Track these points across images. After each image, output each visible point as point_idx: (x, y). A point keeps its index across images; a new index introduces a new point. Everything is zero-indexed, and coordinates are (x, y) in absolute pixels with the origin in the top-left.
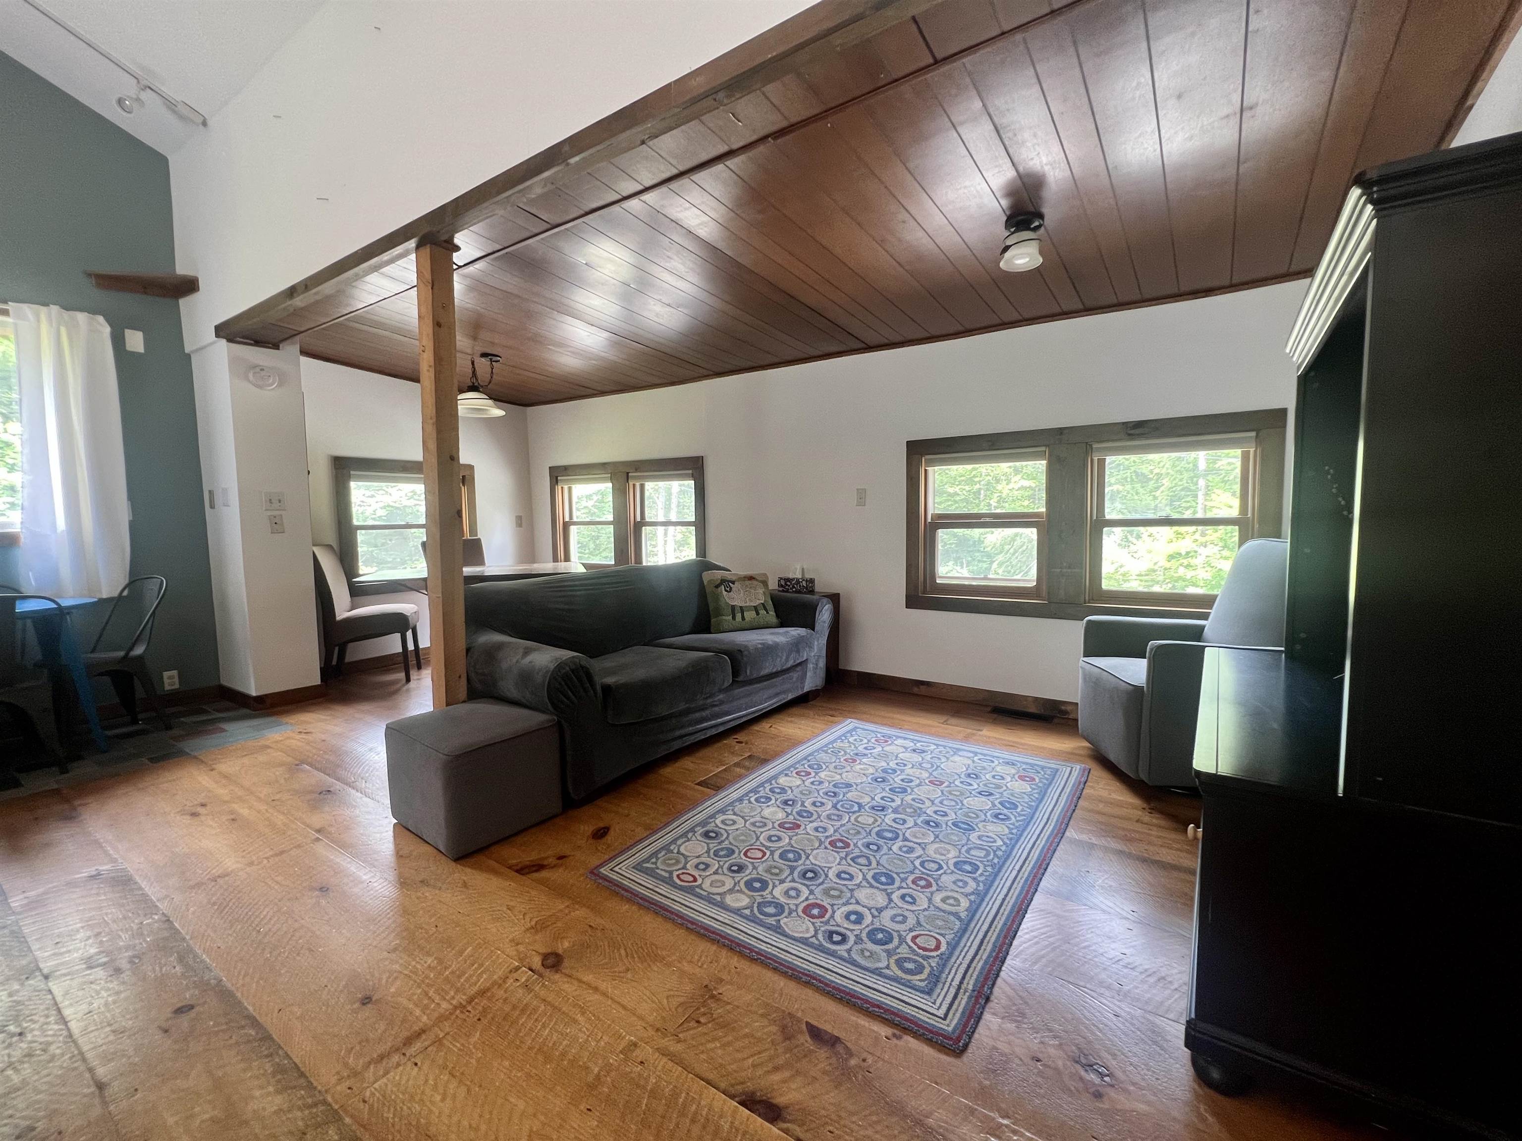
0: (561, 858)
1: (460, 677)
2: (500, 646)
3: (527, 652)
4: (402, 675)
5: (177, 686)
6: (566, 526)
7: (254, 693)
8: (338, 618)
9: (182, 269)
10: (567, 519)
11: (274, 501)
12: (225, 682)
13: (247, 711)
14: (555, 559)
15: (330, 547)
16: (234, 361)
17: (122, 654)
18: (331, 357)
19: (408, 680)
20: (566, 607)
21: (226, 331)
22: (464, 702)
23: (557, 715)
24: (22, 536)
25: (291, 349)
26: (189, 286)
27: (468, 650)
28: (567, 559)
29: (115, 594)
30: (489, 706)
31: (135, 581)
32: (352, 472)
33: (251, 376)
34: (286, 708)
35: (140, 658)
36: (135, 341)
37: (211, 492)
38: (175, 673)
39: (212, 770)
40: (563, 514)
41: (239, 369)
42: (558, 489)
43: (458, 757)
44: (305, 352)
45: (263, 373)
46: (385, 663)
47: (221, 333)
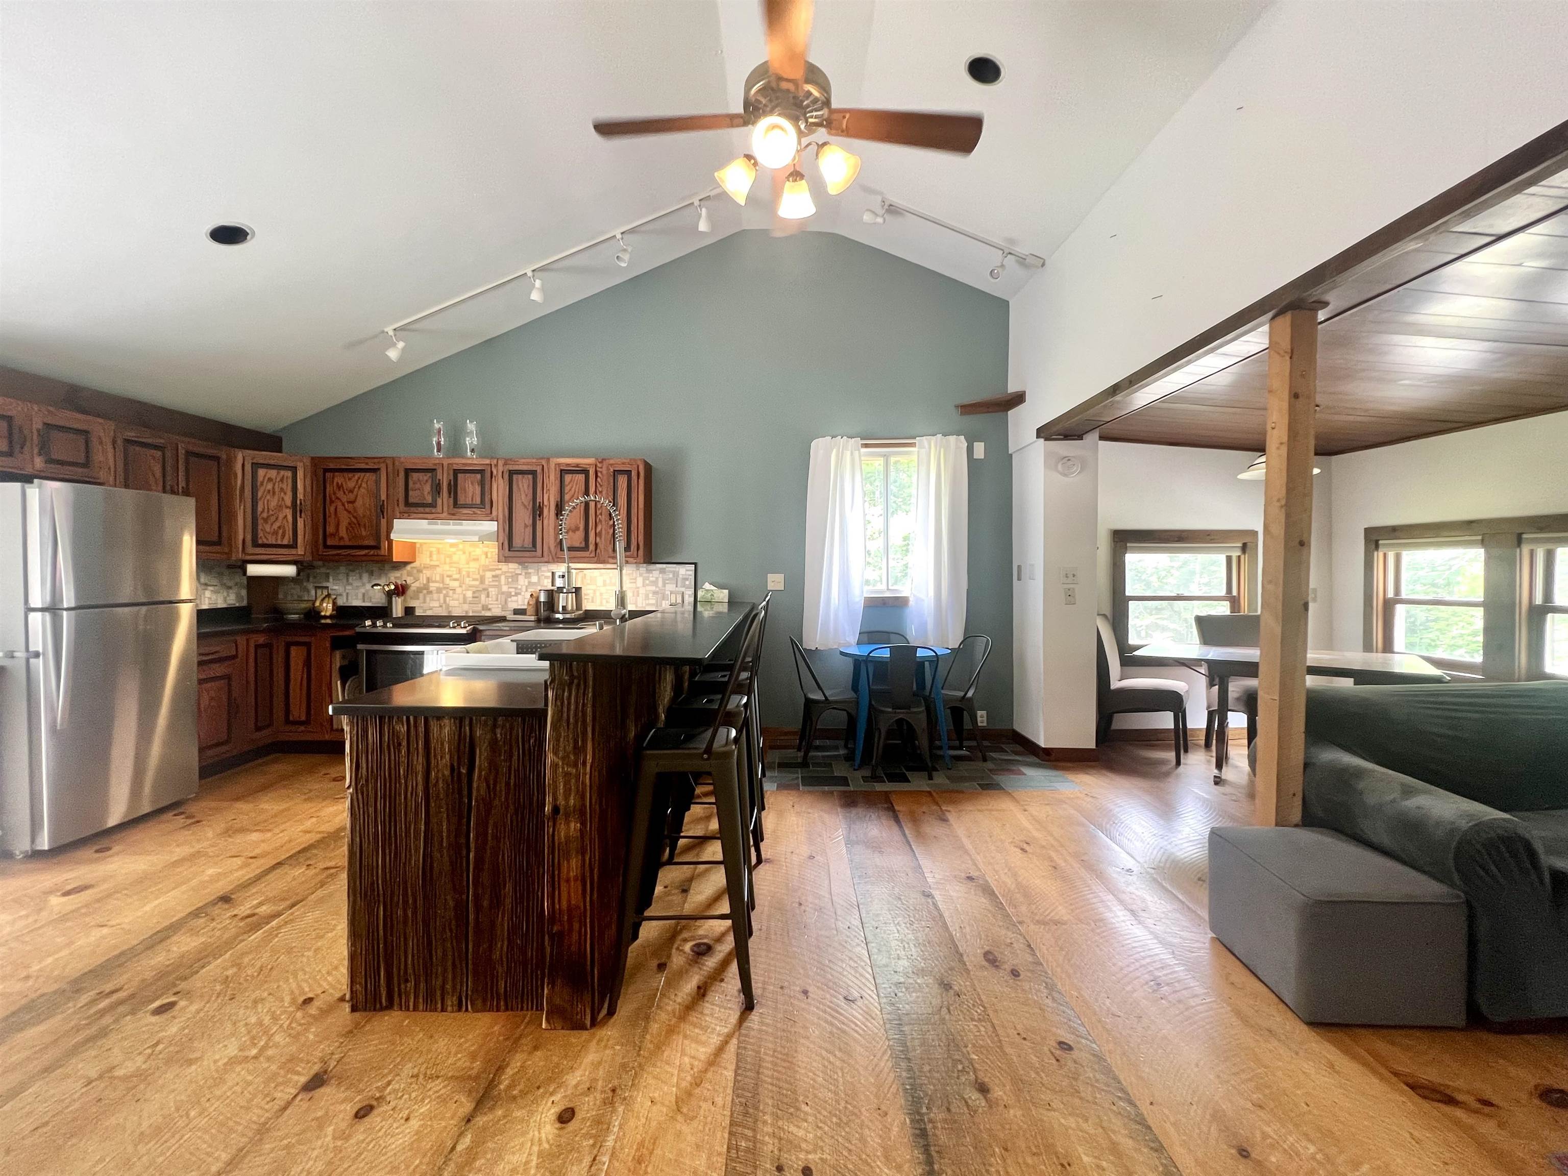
0: (1487, 1103)
1: (1294, 795)
2: (1359, 773)
3: (1408, 792)
4: (1171, 755)
5: (985, 724)
6: (1389, 606)
7: (1042, 744)
8: (1113, 687)
9: (1013, 387)
10: (1391, 594)
11: (1071, 575)
12: (1017, 727)
13: (1037, 760)
14: (1368, 647)
15: (1104, 616)
16: (1048, 455)
17: (962, 694)
18: (1115, 436)
19: (1178, 763)
20: (1450, 733)
21: (1045, 433)
22: (1296, 826)
23: (1466, 893)
24: (911, 599)
25: (1093, 436)
26: (1019, 399)
27: (1306, 765)
28: (1388, 647)
29: (957, 646)
30: (1344, 845)
31: (969, 637)
32: (1128, 545)
33: (1060, 467)
34: (1069, 764)
35: (970, 699)
36: (979, 450)
37: (1019, 567)
38: (984, 713)
39: (1025, 810)
40: (1384, 586)
41: (1052, 462)
42: (1379, 556)
43: (1319, 903)
44: (1102, 438)
45: (1070, 463)
46: (1151, 738)
47: (1042, 435)
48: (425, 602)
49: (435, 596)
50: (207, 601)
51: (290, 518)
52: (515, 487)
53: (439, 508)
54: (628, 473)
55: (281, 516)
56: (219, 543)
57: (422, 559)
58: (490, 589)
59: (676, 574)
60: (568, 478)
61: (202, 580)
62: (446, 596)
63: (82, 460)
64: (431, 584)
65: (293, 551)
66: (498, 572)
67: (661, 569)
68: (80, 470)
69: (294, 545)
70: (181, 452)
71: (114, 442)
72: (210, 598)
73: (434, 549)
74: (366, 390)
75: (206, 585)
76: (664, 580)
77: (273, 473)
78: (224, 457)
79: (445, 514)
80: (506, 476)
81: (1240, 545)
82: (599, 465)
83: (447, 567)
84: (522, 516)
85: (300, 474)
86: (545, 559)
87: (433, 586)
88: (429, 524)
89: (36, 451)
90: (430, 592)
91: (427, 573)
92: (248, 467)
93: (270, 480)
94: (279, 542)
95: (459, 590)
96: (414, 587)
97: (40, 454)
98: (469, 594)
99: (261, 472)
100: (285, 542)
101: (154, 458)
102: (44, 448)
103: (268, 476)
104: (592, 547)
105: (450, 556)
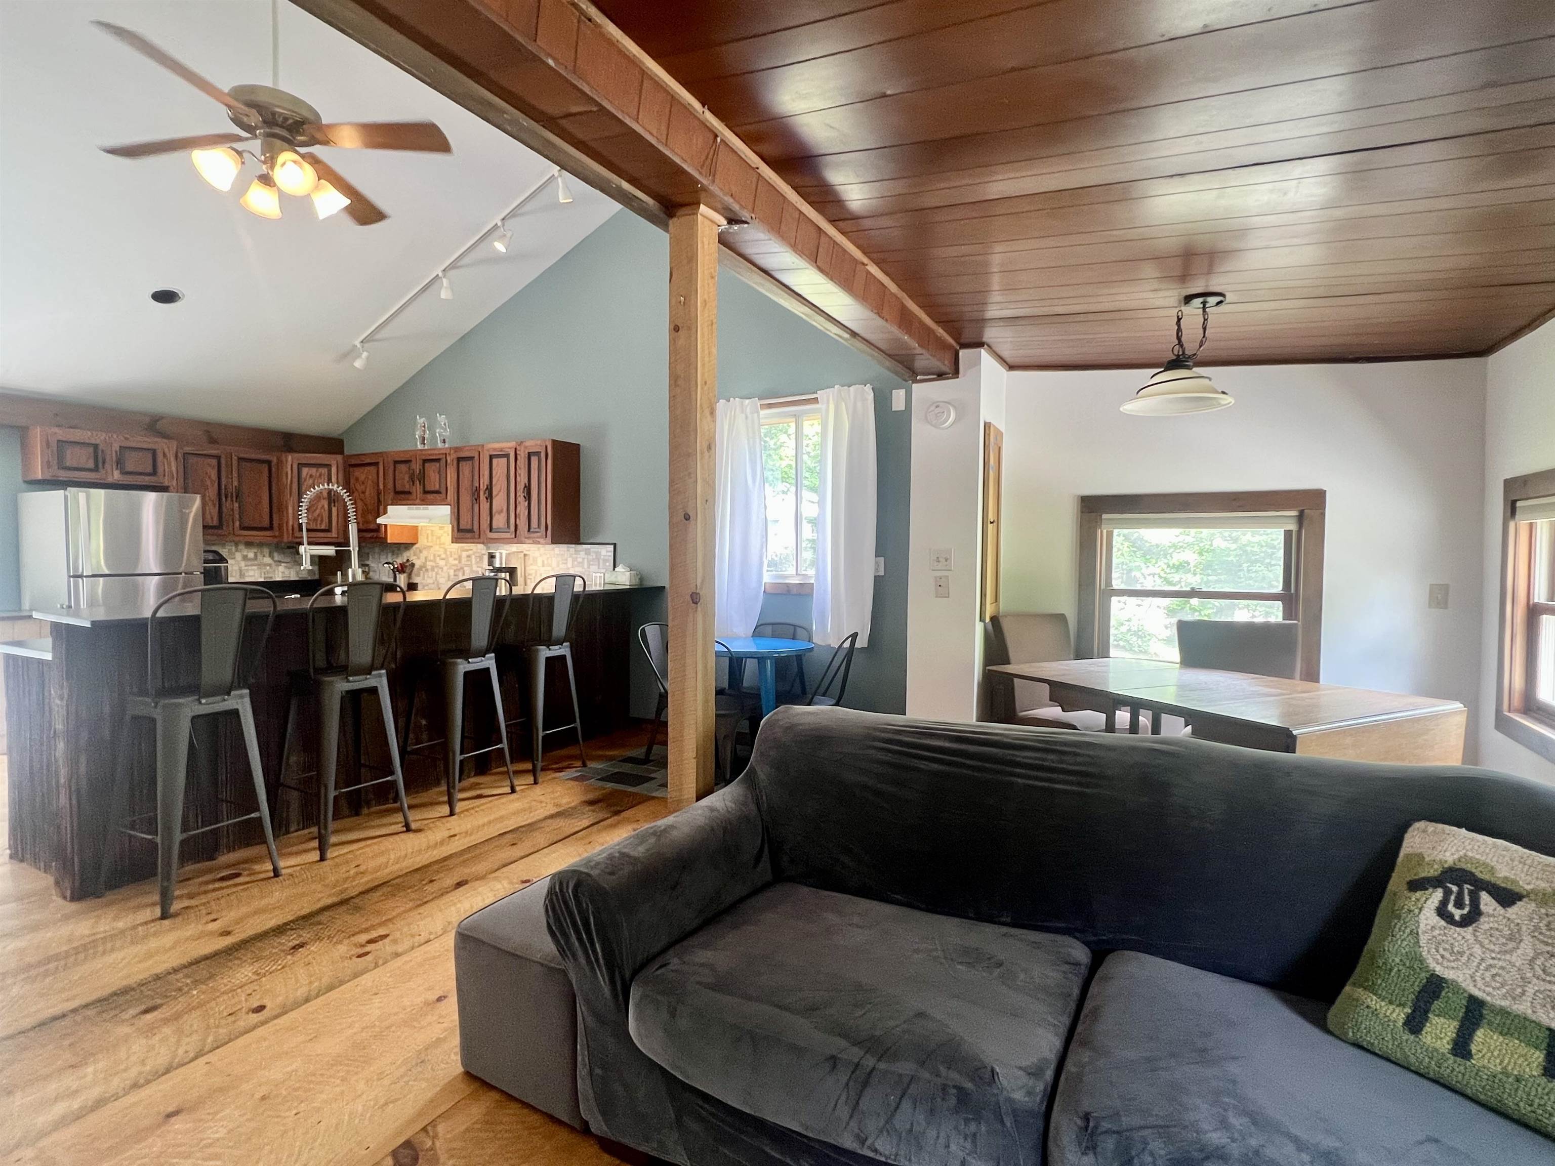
10: (1534, 598)
11: (941, 560)
16: (917, 401)
32: (1104, 516)
33: (929, 416)
36: (899, 400)
41: (921, 410)
42: (1515, 528)
45: (939, 409)
48: (424, 579)
49: (430, 573)
50: (280, 574)
51: (326, 506)
52: (461, 473)
53: (414, 496)
54: (538, 454)
55: (320, 507)
56: (271, 528)
57: (422, 541)
58: (466, 568)
59: (598, 554)
60: (495, 461)
61: (276, 558)
62: (437, 574)
63: (149, 469)
64: (428, 563)
65: (329, 535)
66: (470, 552)
67: (586, 549)
68: (147, 478)
69: (328, 530)
70: (235, 458)
71: (176, 457)
72: (283, 573)
73: (429, 532)
74: (388, 394)
75: (280, 562)
76: (589, 562)
77: (313, 471)
78: (275, 460)
79: (418, 501)
80: (455, 462)
81: (1294, 513)
82: (518, 448)
83: (437, 548)
84: (466, 499)
85: (334, 470)
86: (481, 540)
87: (429, 564)
88: (409, 509)
89: (114, 467)
90: (427, 570)
91: (425, 553)
92: (295, 467)
93: (311, 476)
94: (319, 527)
95: (445, 568)
96: (418, 563)
97: (117, 469)
98: (452, 572)
99: (305, 471)
100: (323, 527)
101: (209, 465)
102: (120, 463)
103: (310, 472)
104: (512, 528)
105: (439, 538)
